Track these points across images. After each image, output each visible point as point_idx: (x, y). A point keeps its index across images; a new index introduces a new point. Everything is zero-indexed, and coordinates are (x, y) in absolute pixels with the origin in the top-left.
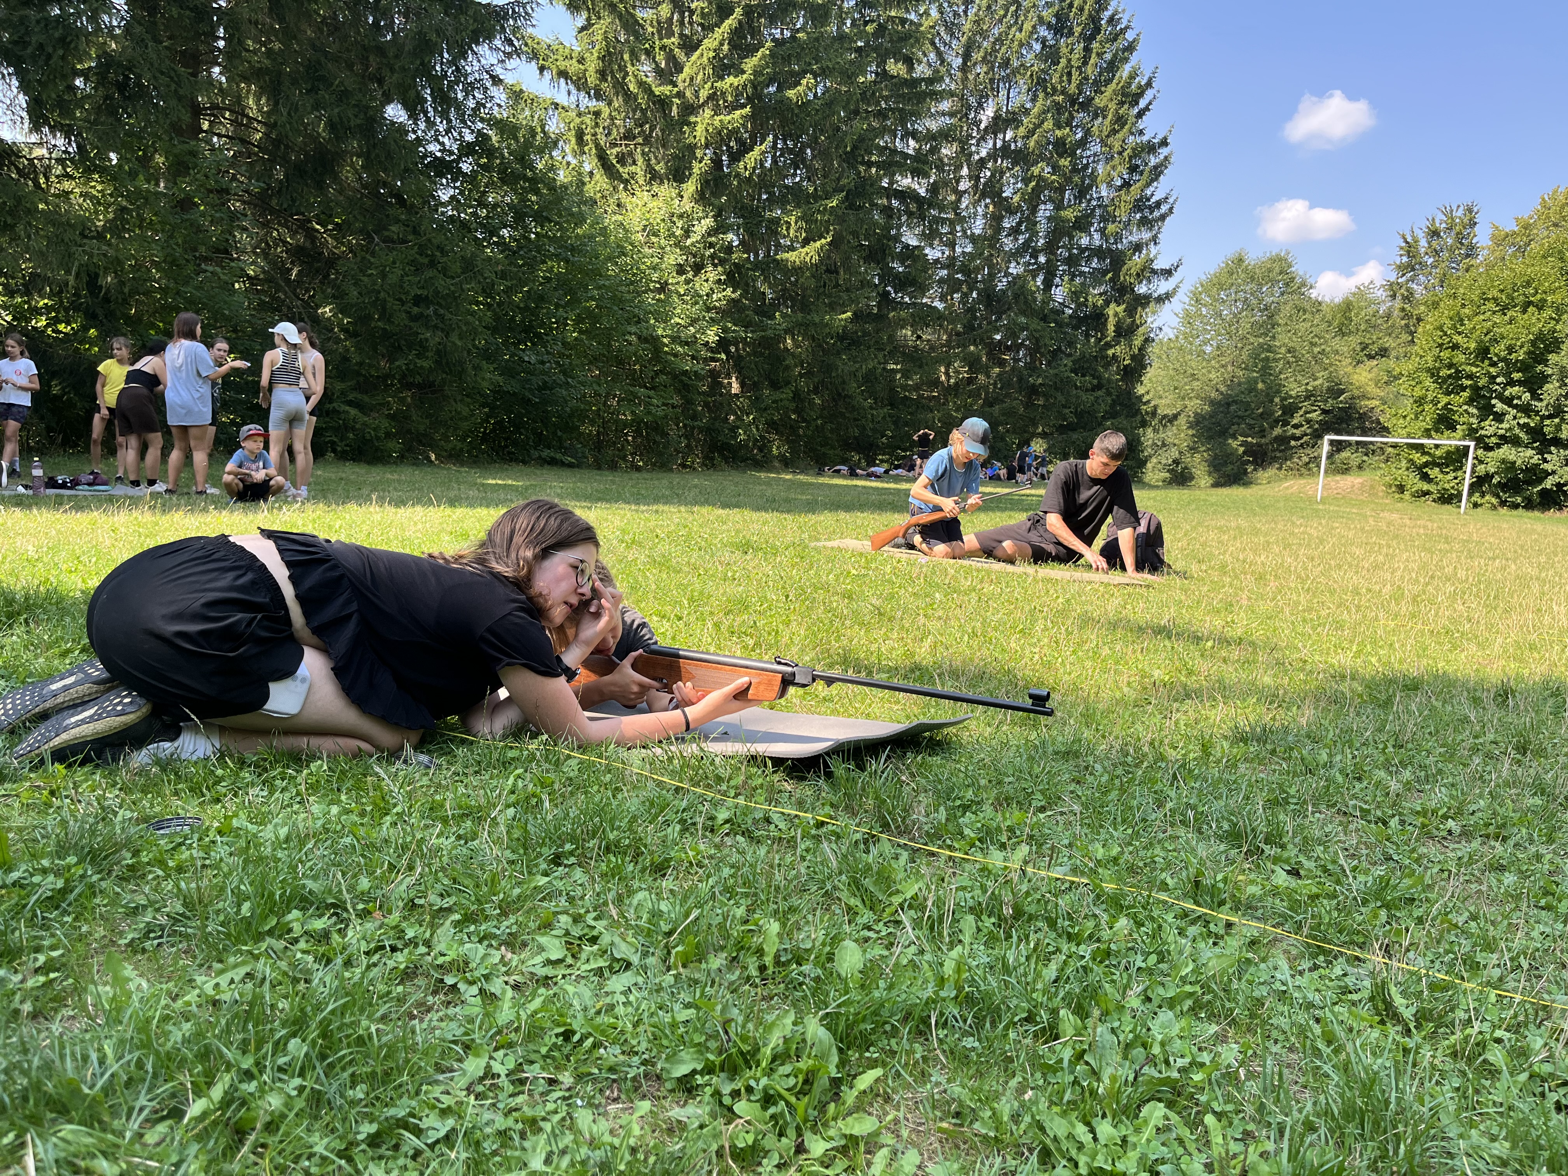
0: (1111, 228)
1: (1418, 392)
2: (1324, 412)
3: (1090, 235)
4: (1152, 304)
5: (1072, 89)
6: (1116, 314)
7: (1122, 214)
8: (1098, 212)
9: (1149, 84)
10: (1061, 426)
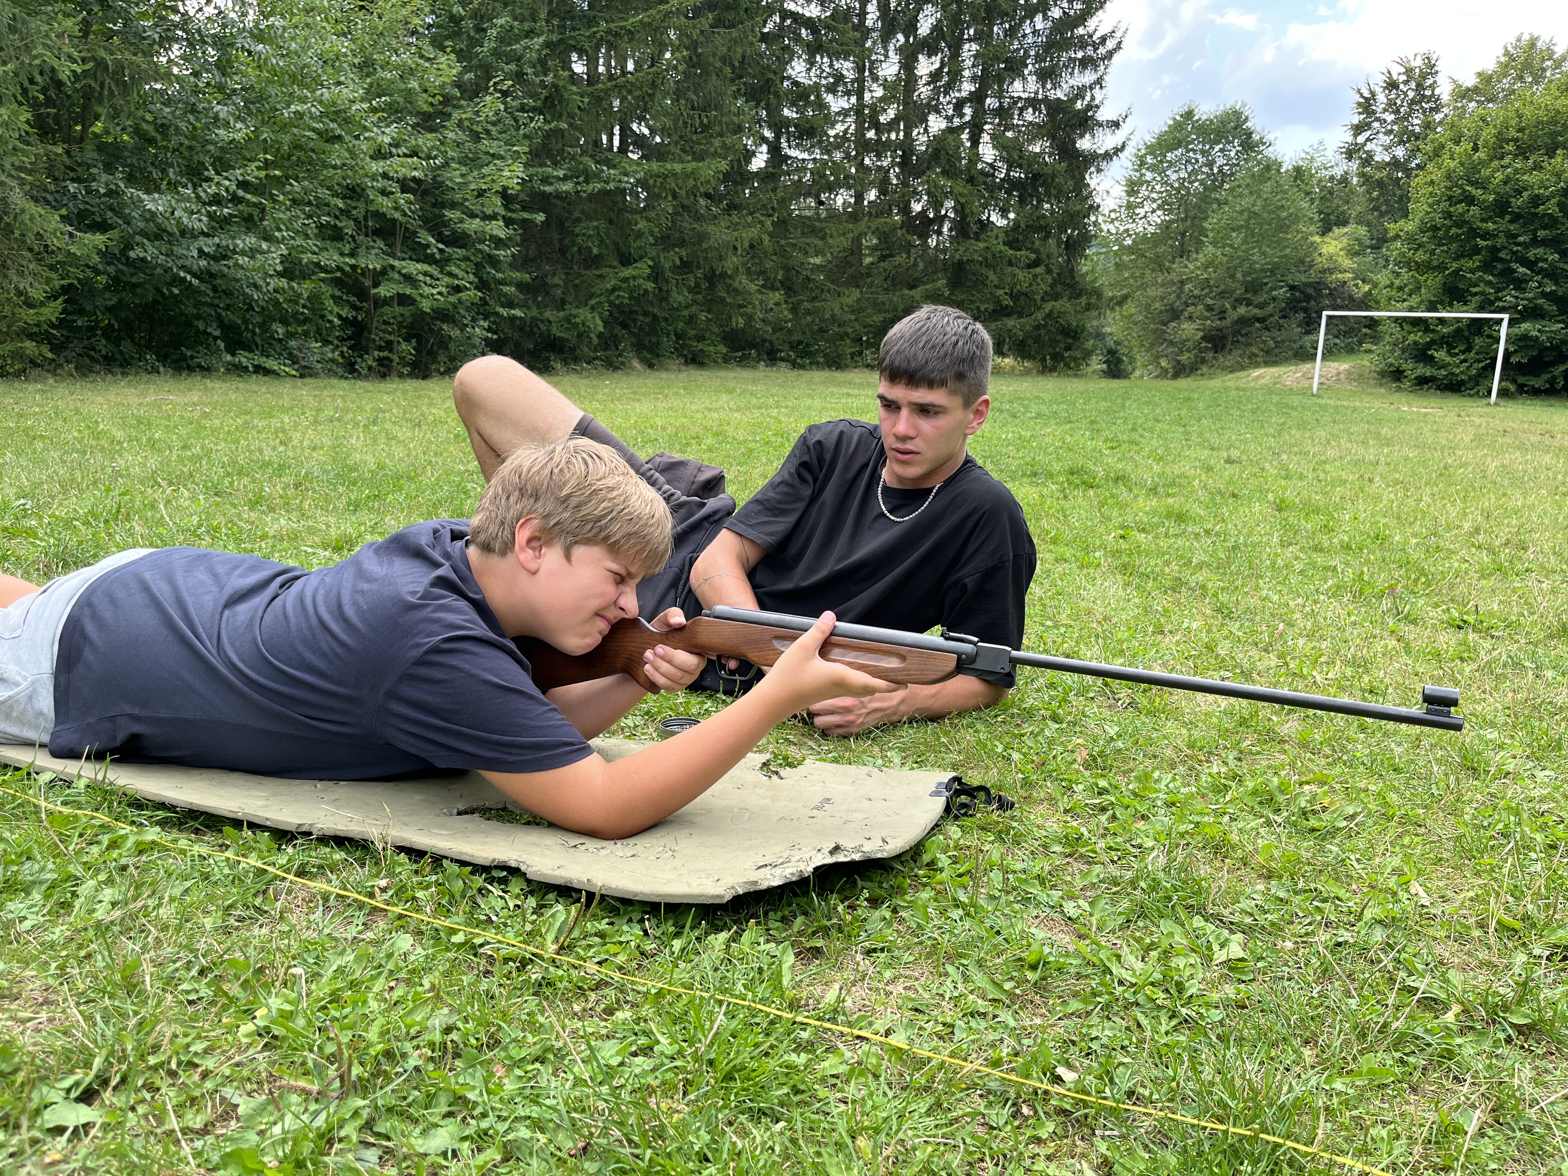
2: (1292, 288)
4: (1098, 163)
10: (994, 311)
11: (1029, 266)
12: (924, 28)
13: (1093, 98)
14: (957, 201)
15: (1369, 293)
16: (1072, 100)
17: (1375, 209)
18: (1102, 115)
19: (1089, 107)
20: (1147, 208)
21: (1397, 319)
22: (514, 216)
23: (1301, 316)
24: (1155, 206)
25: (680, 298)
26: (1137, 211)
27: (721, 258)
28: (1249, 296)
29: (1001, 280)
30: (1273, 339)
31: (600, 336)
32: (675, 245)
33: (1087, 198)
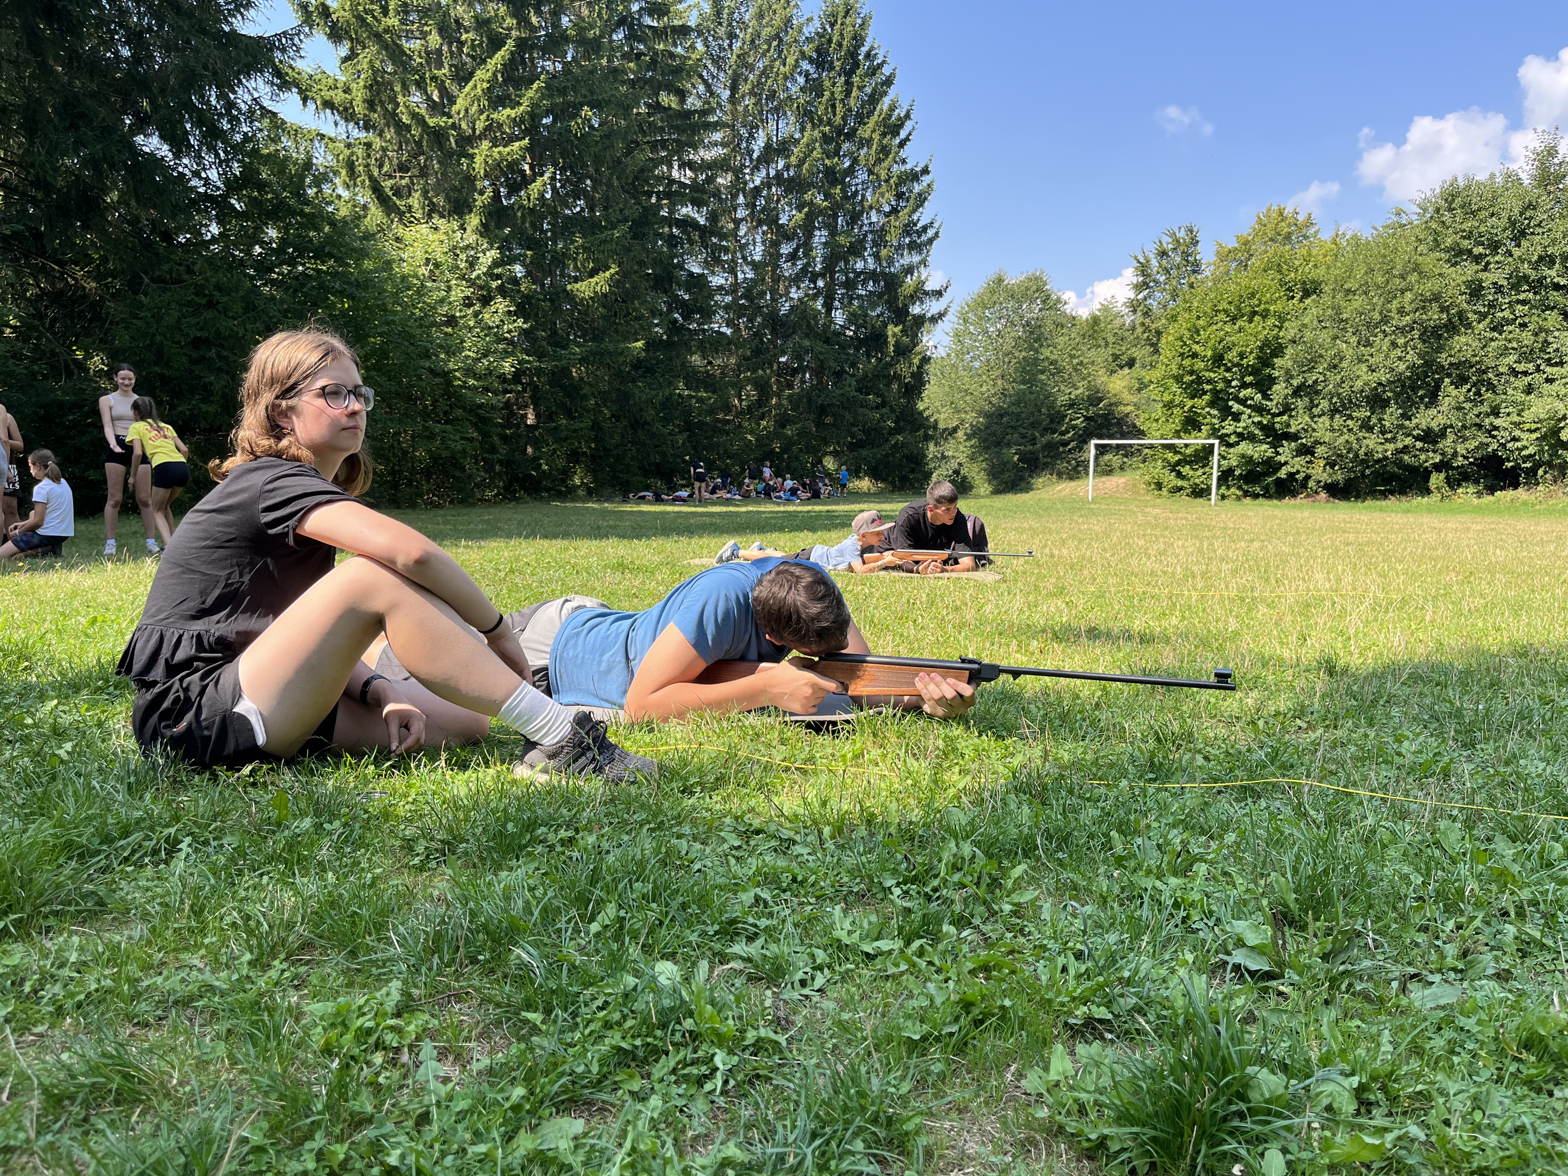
0: (884, 252)
1: (1167, 397)
2: (1087, 418)
3: (865, 261)
4: (927, 324)
5: (838, 120)
6: (894, 335)
7: (893, 238)
8: (870, 237)
9: (908, 116)
10: (851, 443)
13: (920, 274)
16: (904, 276)
18: (928, 288)
19: (918, 281)
29: (855, 419)
33: (921, 352)
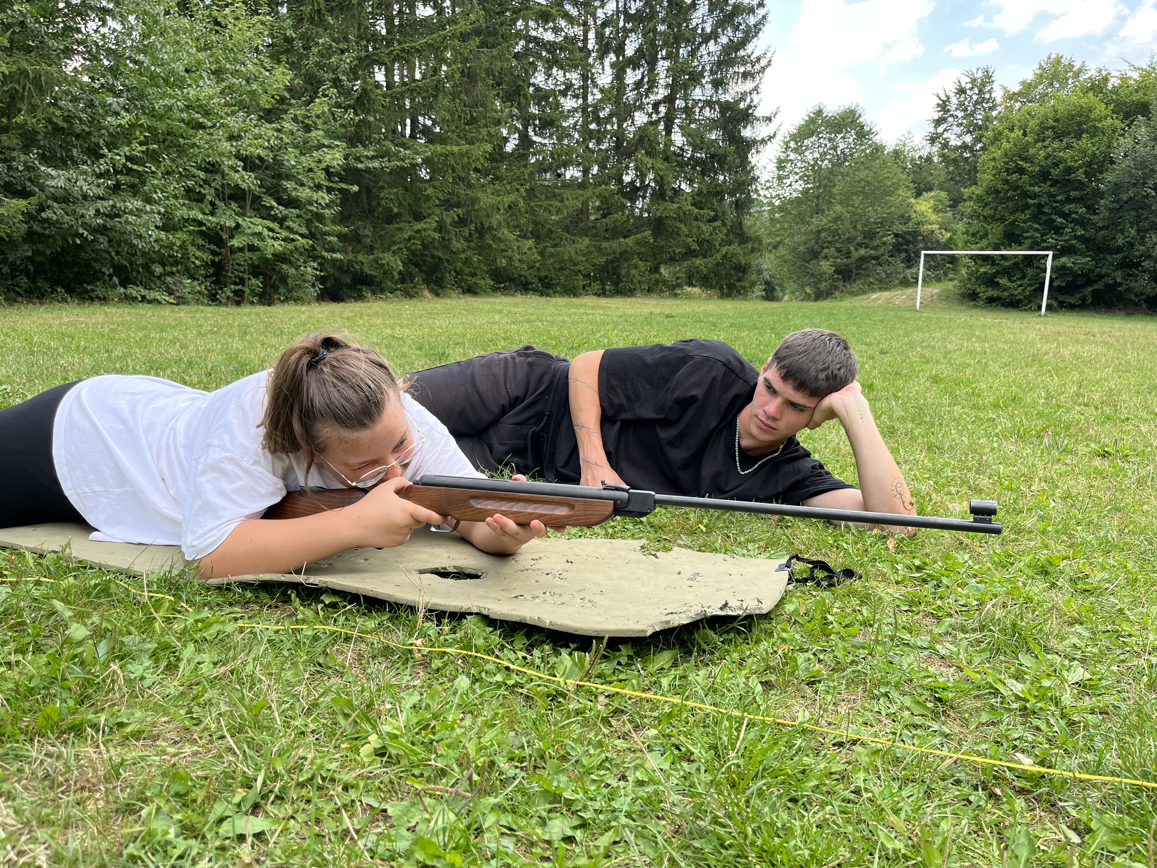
2: (897, 235)
4: (757, 146)
10: (686, 254)
11: (710, 221)
12: (630, 50)
13: (752, 101)
14: (656, 173)
15: (951, 238)
16: (738, 102)
17: (952, 179)
18: (759, 113)
19: (749, 107)
20: (791, 179)
21: (971, 257)
22: (334, 185)
23: (904, 255)
24: (797, 177)
25: (458, 245)
26: (785, 181)
27: (488, 216)
28: (867, 241)
29: (690, 231)
30: (884, 271)
31: (400, 273)
32: (453, 206)
33: (750, 171)
